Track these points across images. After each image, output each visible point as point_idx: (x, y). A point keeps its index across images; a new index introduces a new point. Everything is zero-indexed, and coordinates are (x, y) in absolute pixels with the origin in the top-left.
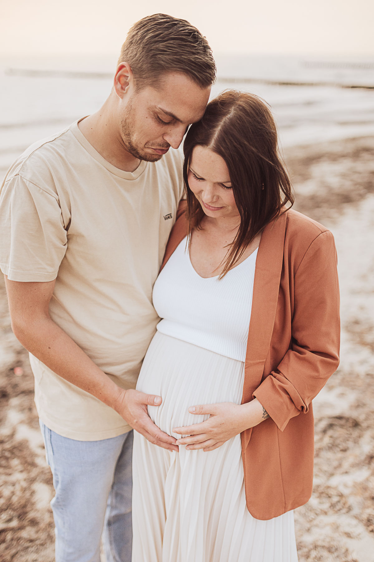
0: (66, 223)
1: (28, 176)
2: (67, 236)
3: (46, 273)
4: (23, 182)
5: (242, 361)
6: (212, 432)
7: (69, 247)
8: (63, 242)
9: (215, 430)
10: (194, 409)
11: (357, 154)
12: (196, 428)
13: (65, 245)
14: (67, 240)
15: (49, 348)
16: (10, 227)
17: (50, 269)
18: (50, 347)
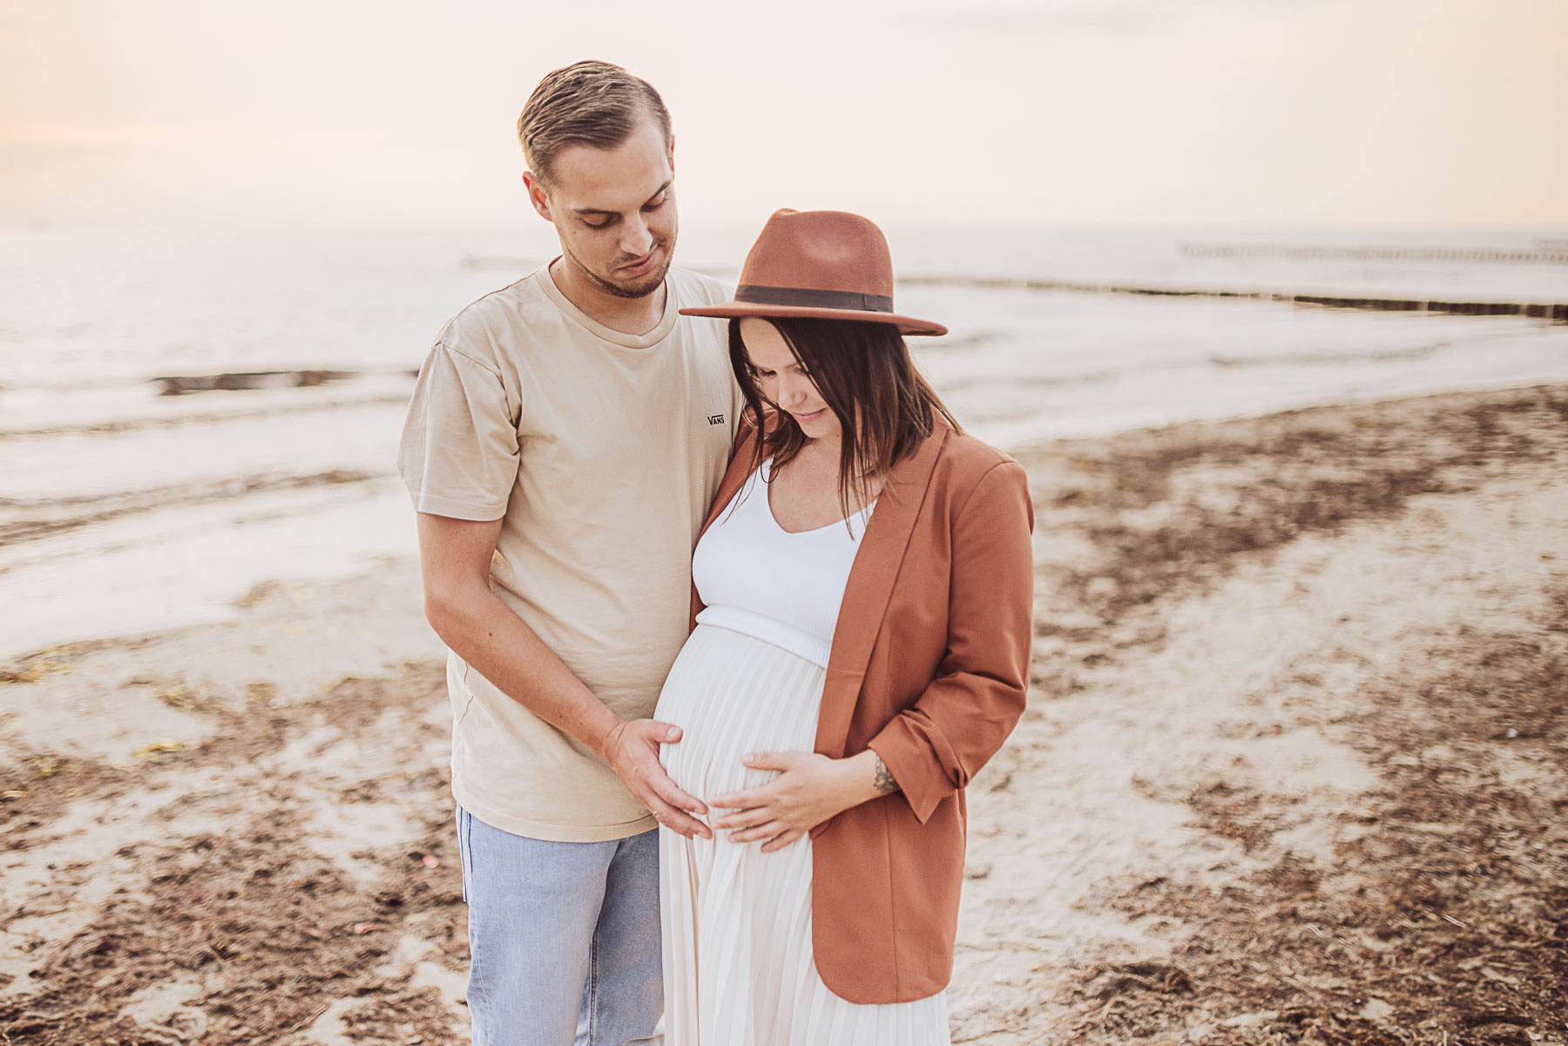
0: (514, 413)
1: (454, 343)
2: (518, 439)
3: (485, 506)
4: (447, 354)
5: (820, 664)
6: (779, 804)
7: (523, 460)
8: (512, 449)
9: (785, 800)
10: (752, 758)
11: (1288, 447)
12: (753, 794)
13: (515, 454)
14: (517, 447)
15: (490, 635)
16: (425, 429)
17: (493, 498)
18: (492, 632)
